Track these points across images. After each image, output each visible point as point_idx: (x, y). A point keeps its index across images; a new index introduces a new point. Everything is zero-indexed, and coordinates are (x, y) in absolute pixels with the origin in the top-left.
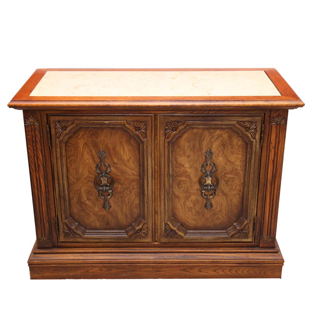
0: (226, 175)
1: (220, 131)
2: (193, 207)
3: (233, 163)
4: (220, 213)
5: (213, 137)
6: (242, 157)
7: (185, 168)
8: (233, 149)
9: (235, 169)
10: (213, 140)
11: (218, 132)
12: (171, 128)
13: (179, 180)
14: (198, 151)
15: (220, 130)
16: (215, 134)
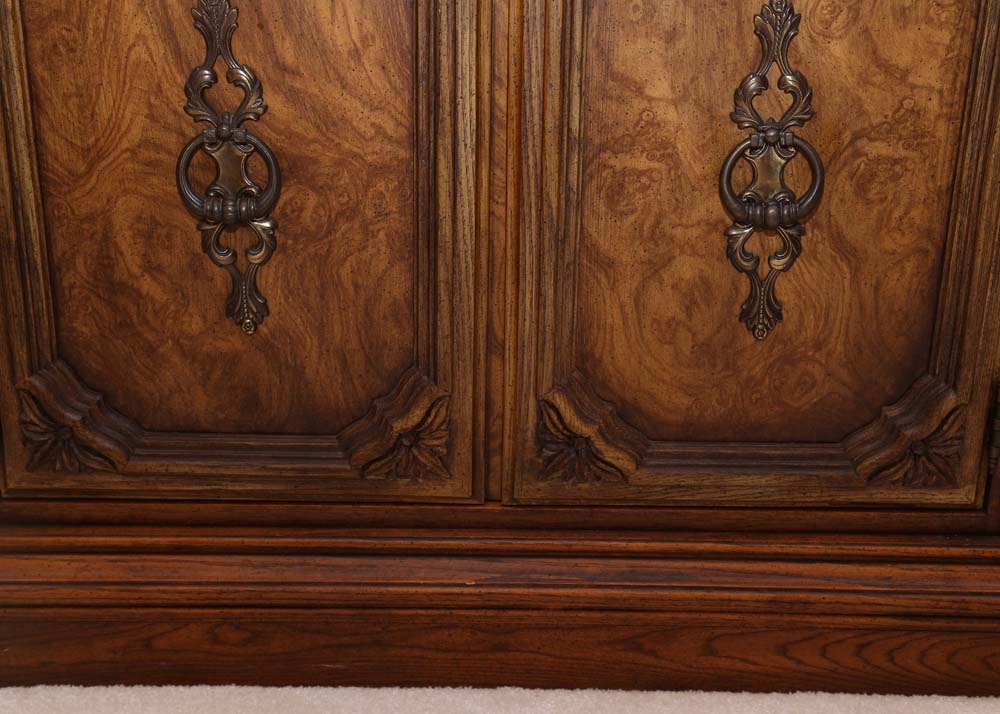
0: (860, 143)
2: (682, 316)
4: (817, 355)
7: (650, 100)
9: (912, 111)
13: (619, 166)
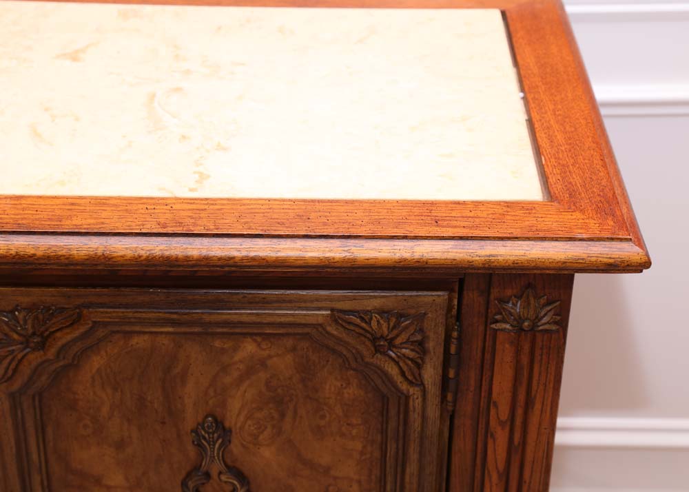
1: (259, 345)
3: (327, 470)
5: (225, 369)
6: (364, 447)
7: (109, 487)
8: (323, 417)
10: (228, 380)
11: (249, 348)
12: (15, 336)
14: (163, 423)
15: (259, 339)
16: (237, 358)
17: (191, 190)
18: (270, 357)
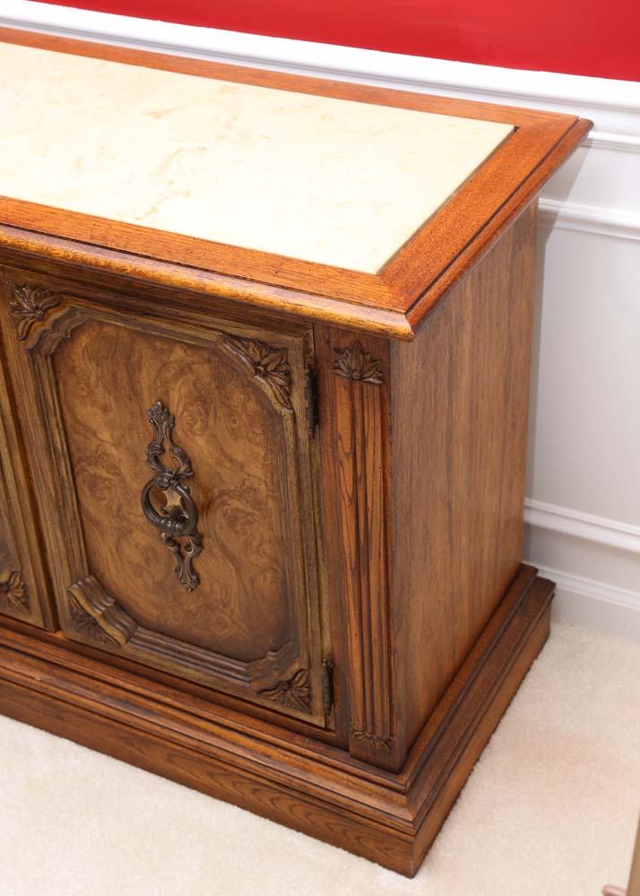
0: (226, 498)
1: (185, 351)
2: (144, 564)
3: (242, 467)
4: (225, 610)
5: (165, 365)
6: (266, 454)
7: (102, 441)
8: (234, 421)
9: (251, 488)
10: (168, 375)
11: (179, 353)
13: (92, 472)
14: (130, 399)
15: (185, 348)
16: (172, 359)
17: (137, 219)
18: (194, 363)
